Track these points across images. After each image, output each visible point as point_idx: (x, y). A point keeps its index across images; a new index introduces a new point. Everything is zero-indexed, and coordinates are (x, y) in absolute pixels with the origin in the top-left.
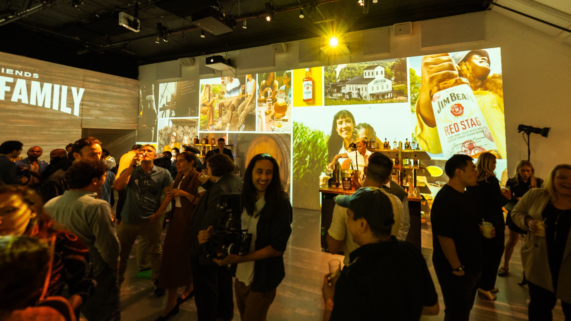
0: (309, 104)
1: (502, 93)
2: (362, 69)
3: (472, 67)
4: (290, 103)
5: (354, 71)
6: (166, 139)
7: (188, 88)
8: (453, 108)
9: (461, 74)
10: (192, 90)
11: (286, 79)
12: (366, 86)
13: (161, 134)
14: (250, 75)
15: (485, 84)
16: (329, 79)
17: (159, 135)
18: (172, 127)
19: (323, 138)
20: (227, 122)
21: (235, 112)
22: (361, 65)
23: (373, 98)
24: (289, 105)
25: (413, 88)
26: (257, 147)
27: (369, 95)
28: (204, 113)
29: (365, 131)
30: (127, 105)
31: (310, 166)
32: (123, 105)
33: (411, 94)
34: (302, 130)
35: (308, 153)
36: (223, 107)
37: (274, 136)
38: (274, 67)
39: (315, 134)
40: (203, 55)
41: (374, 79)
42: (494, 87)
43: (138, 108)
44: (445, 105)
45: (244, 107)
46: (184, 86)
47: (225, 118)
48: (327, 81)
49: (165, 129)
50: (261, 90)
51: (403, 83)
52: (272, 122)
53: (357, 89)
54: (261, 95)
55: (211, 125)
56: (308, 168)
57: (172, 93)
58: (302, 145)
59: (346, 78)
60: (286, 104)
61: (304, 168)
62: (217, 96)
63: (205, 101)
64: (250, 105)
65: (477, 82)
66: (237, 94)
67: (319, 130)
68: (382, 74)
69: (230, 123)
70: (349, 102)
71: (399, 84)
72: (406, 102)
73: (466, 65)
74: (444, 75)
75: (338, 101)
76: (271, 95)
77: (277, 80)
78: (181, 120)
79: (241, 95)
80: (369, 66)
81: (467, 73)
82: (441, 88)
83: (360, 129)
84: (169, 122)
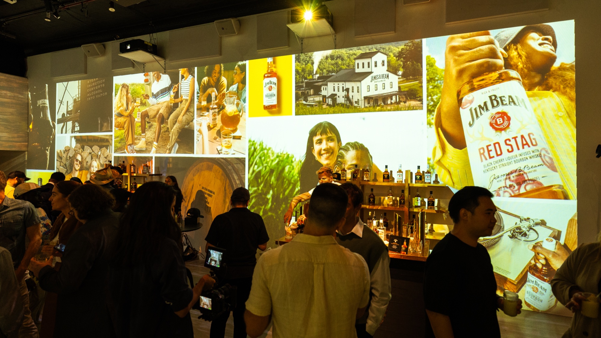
0: (272, 113)
1: (573, 94)
2: (352, 58)
3: (526, 53)
4: (245, 112)
5: (340, 62)
6: (67, 165)
7: (97, 90)
8: (493, 119)
9: (508, 65)
10: (102, 93)
11: (238, 75)
12: (358, 84)
13: (60, 157)
14: (186, 69)
15: (547, 79)
16: (303, 73)
17: (58, 159)
18: (75, 147)
19: (293, 164)
20: (153, 140)
21: (164, 125)
22: (351, 51)
23: (369, 103)
24: (242, 114)
25: (431, 87)
26: (196, 178)
27: (363, 98)
28: (121, 127)
29: (355, 155)
30: (12, 114)
31: (273, 206)
32: (5, 115)
33: (428, 97)
34: (262, 152)
35: (271, 187)
36: (147, 118)
37: (220, 161)
38: (220, 57)
39: (281, 158)
40: (117, 39)
41: (371, 73)
42: (562, 84)
43: (27, 119)
44: (481, 114)
45: (177, 117)
46: (91, 87)
47: (150, 134)
48: (300, 77)
49: (66, 150)
50: (201, 92)
51: (415, 80)
52: (217, 140)
53: (344, 89)
54: (202, 99)
55: (130, 145)
56: (271, 209)
57: (75, 97)
58: (262, 175)
59: (329, 71)
60: (238, 113)
61: (264, 209)
62: (138, 101)
63: (121, 108)
64: (186, 115)
65: (534, 77)
66: (167, 99)
67: (287, 153)
68: (383, 65)
69: (157, 142)
70: (332, 109)
71: (410, 81)
72: (420, 109)
73: (516, 49)
74: (481, 65)
75: (316, 109)
76: (216, 100)
77: (225, 77)
78: (87, 136)
79: (172, 100)
80: (364, 52)
81: (518, 62)
82: (476, 86)
83: (349, 151)
84: (71, 140)
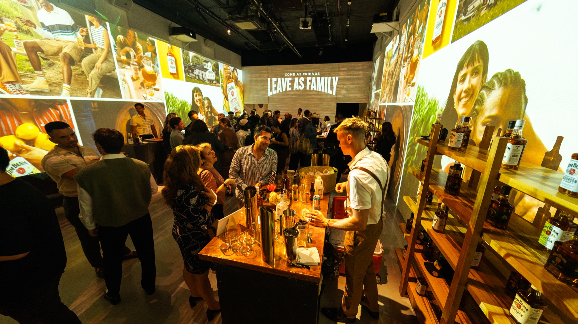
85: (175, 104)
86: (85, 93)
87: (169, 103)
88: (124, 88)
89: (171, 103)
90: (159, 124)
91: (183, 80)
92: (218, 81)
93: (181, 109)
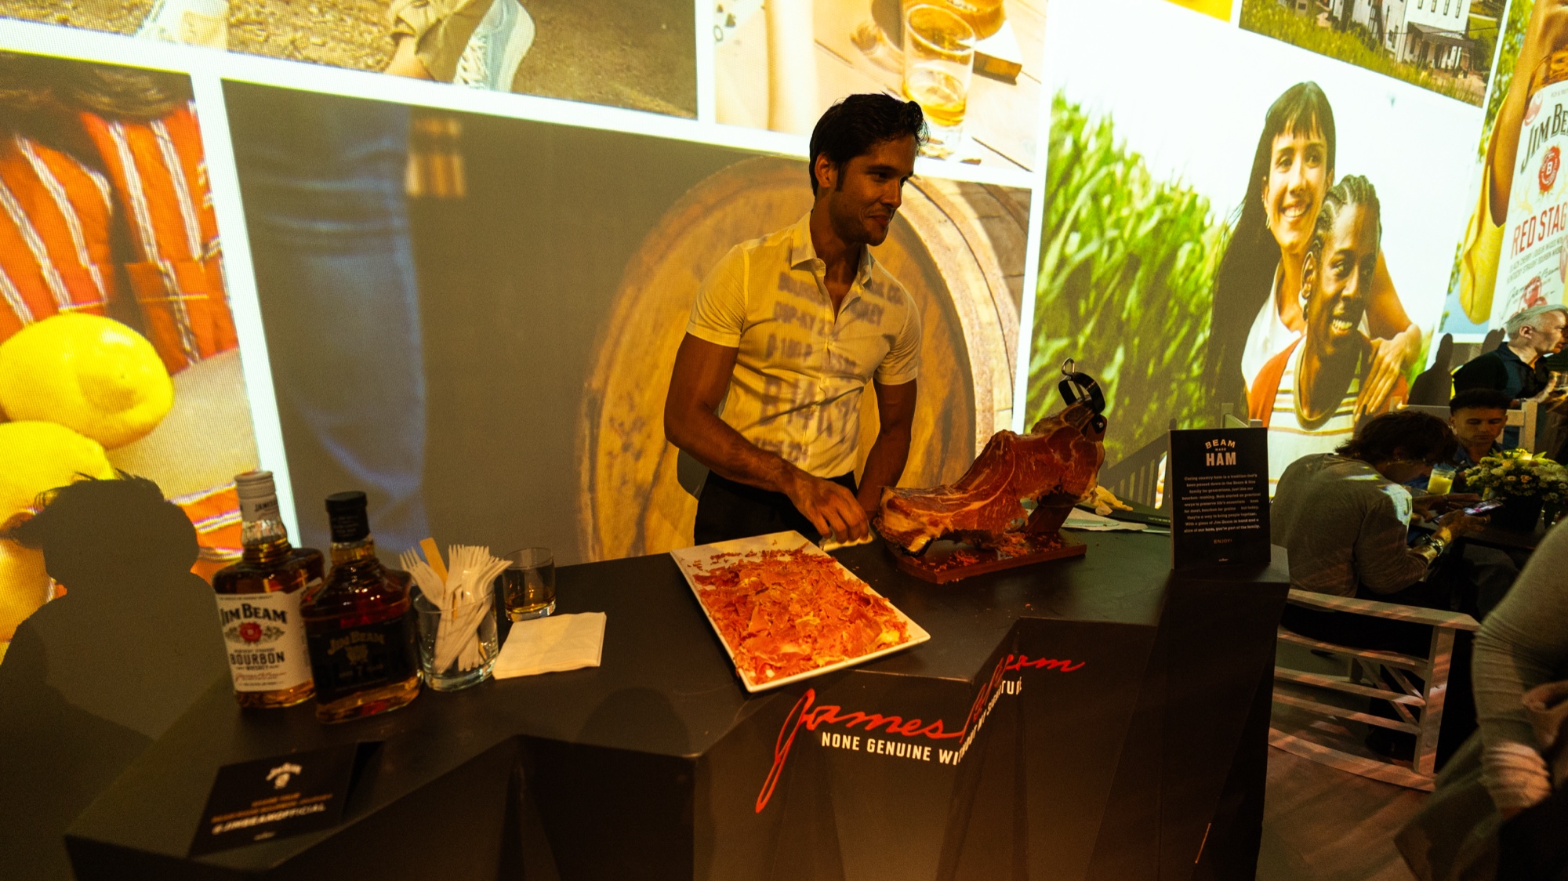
85: (1110, 211)
86: (371, 34)
87: (1070, 200)
88: (730, 22)
89: (1084, 196)
90: (952, 361)
91: (1226, 17)
92: (1477, 53)
93: (1146, 260)
